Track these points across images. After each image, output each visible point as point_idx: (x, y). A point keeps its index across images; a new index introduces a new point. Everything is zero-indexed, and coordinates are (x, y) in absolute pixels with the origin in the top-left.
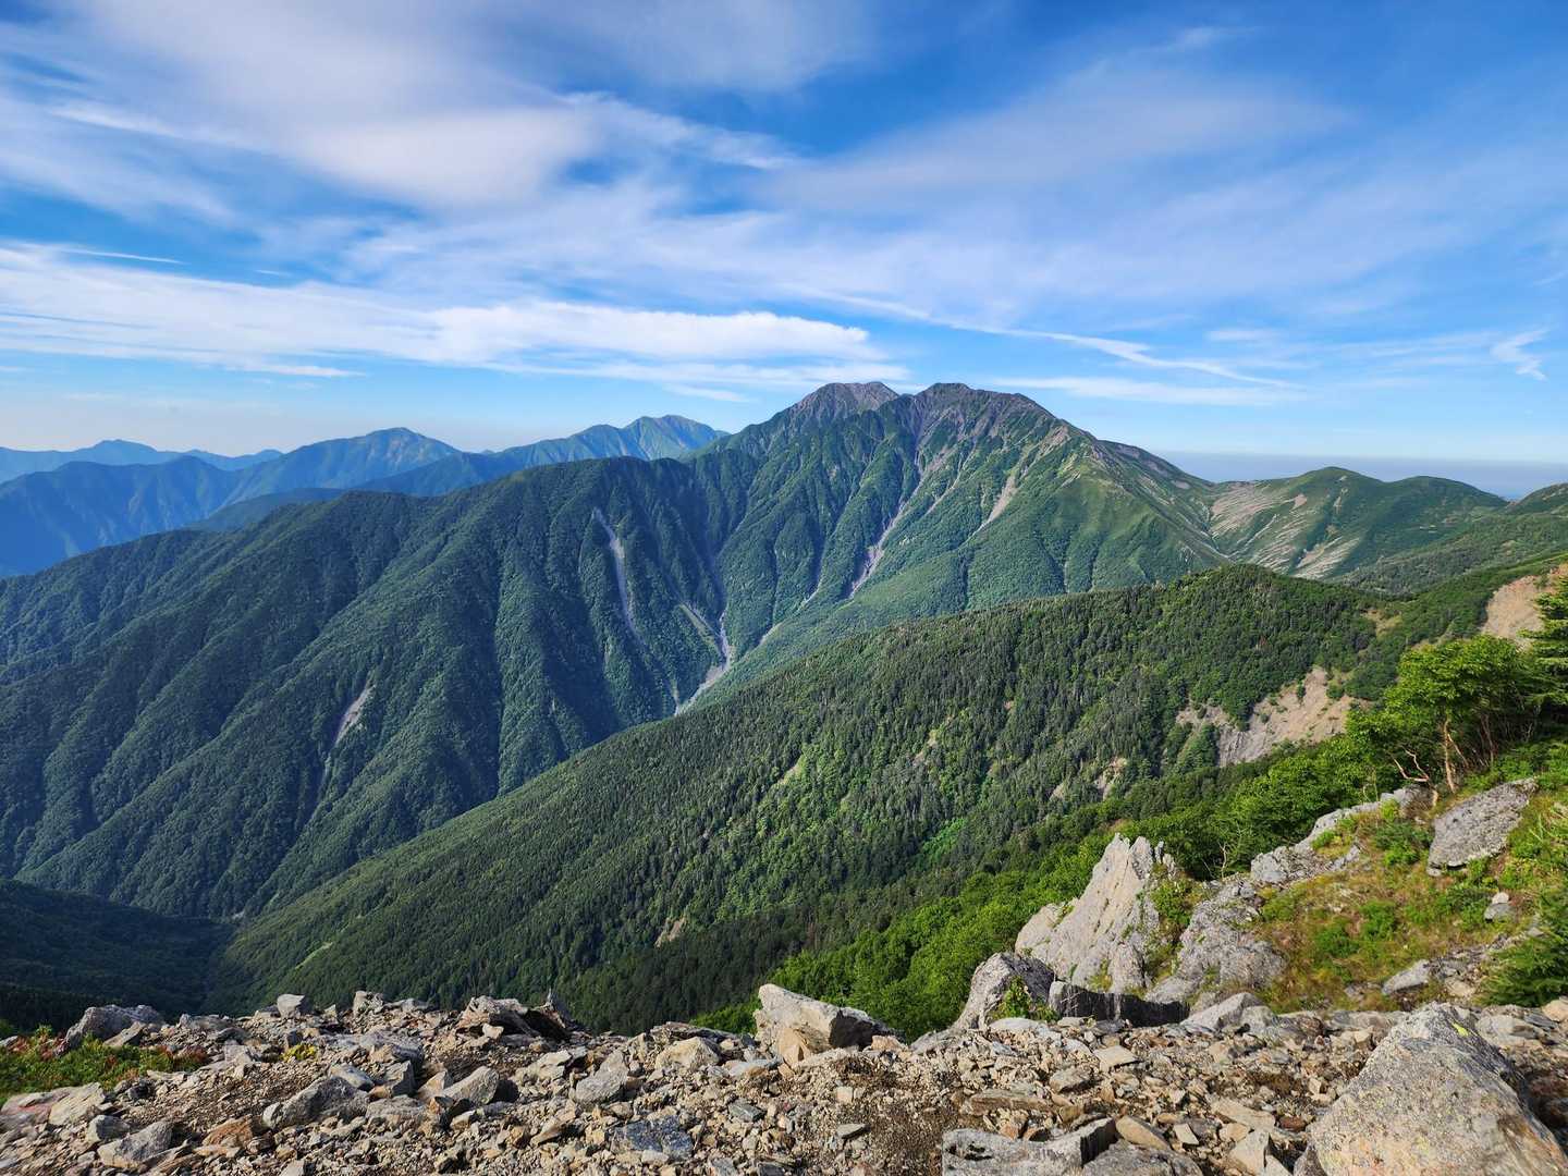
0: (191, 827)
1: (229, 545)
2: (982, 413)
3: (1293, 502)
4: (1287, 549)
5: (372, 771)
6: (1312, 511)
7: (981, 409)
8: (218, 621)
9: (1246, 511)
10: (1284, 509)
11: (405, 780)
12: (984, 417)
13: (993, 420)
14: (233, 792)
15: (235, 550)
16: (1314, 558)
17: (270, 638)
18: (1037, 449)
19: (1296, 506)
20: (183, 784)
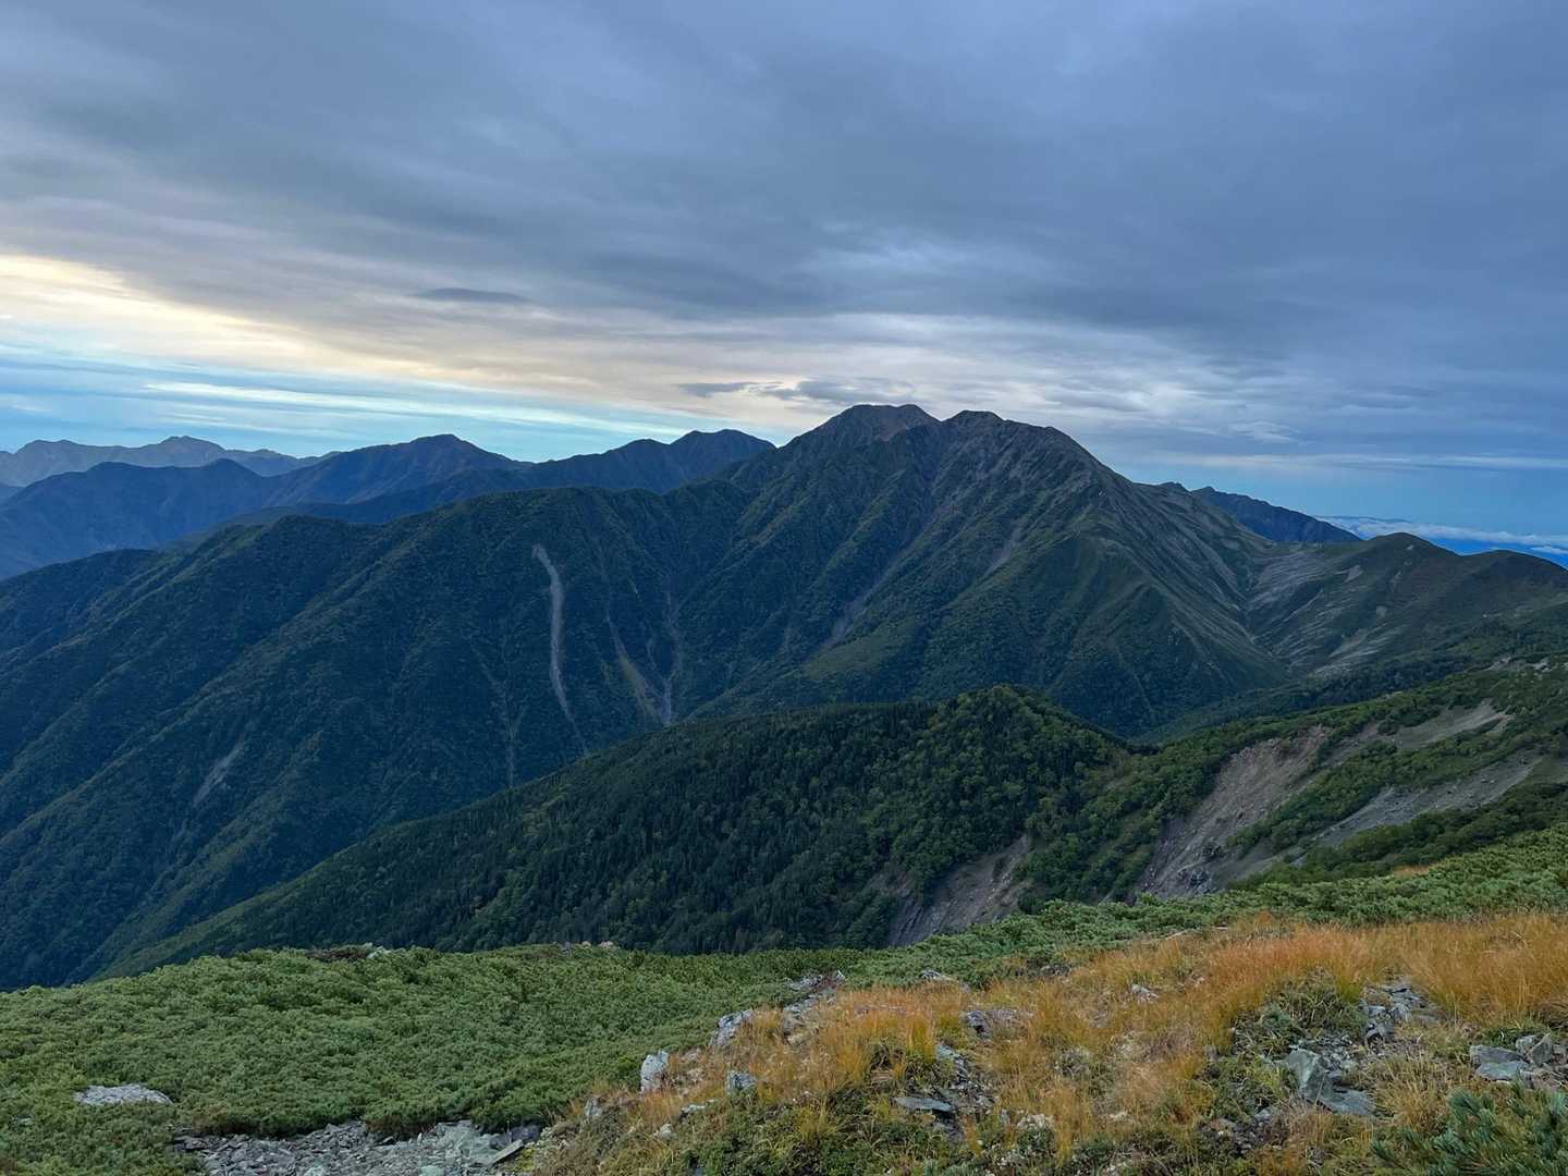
0: (32, 885)
1: (166, 569)
2: (1007, 447)
3: (1347, 575)
4: (1322, 633)
5: (223, 838)
6: (1363, 588)
7: (1006, 445)
8: (118, 655)
9: (1290, 581)
10: (1334, 581)
11: (253, 848)
12: (1007, 453)
13: (1016, 457)
14: (79, 850)
15: (170, 574)
16: (1352, 645)
17: (165, 677)
18: (1053, 496)
19: (1350, 578)
20: (35, 835)
